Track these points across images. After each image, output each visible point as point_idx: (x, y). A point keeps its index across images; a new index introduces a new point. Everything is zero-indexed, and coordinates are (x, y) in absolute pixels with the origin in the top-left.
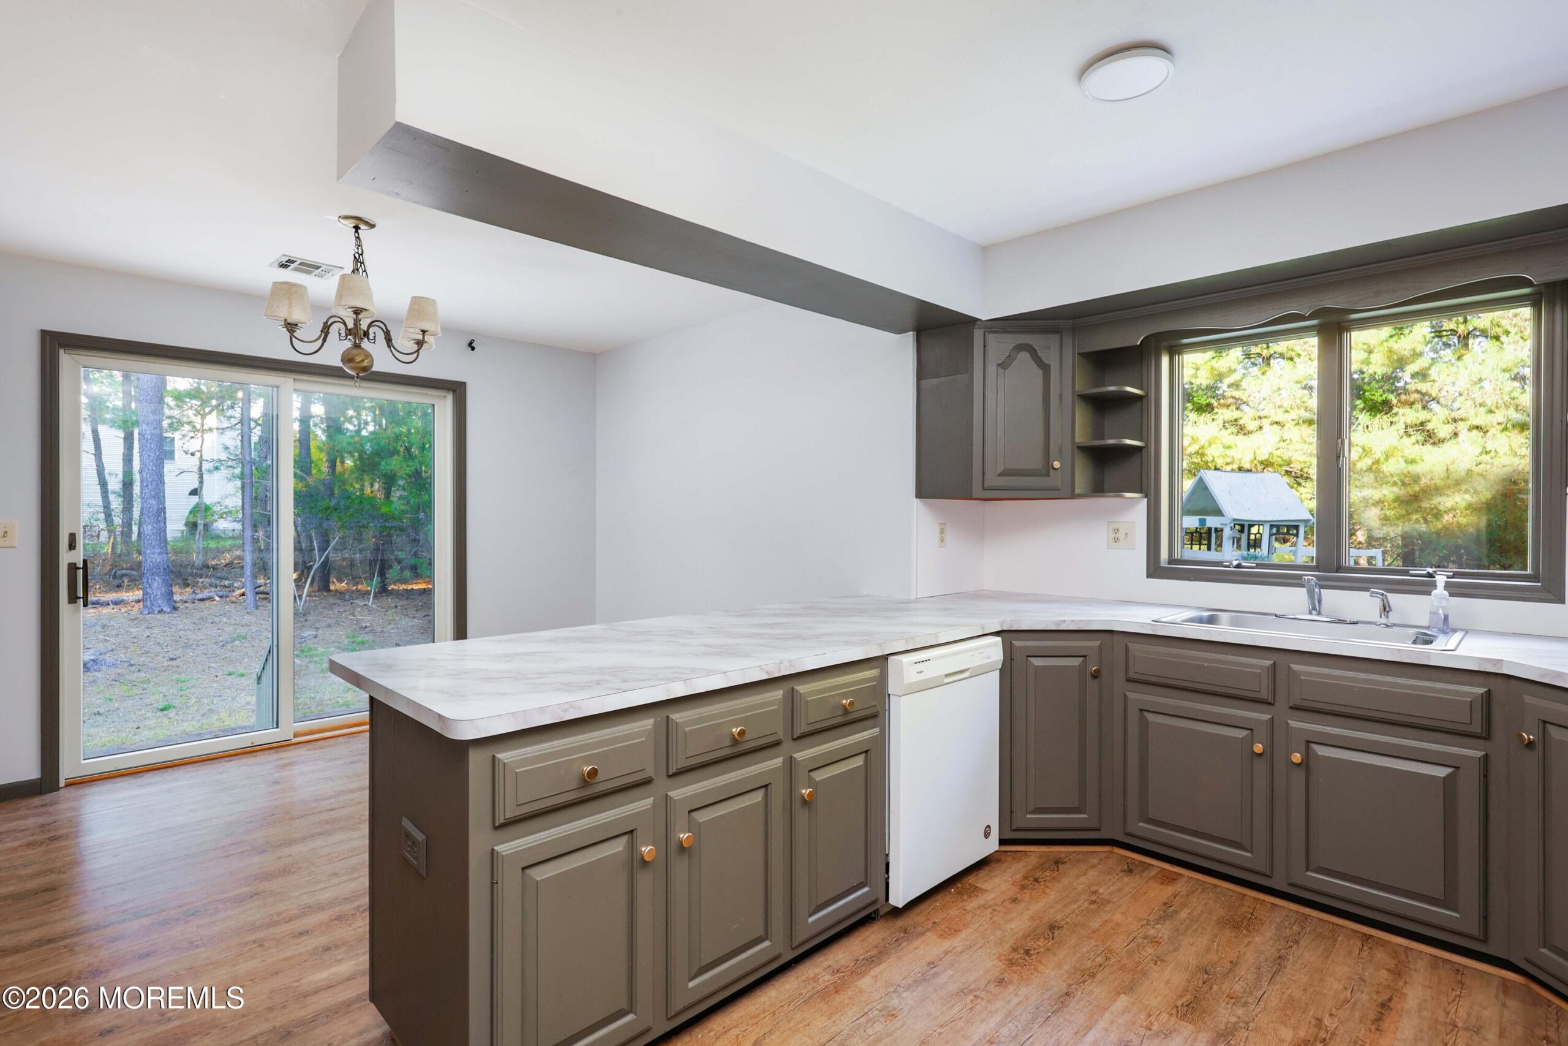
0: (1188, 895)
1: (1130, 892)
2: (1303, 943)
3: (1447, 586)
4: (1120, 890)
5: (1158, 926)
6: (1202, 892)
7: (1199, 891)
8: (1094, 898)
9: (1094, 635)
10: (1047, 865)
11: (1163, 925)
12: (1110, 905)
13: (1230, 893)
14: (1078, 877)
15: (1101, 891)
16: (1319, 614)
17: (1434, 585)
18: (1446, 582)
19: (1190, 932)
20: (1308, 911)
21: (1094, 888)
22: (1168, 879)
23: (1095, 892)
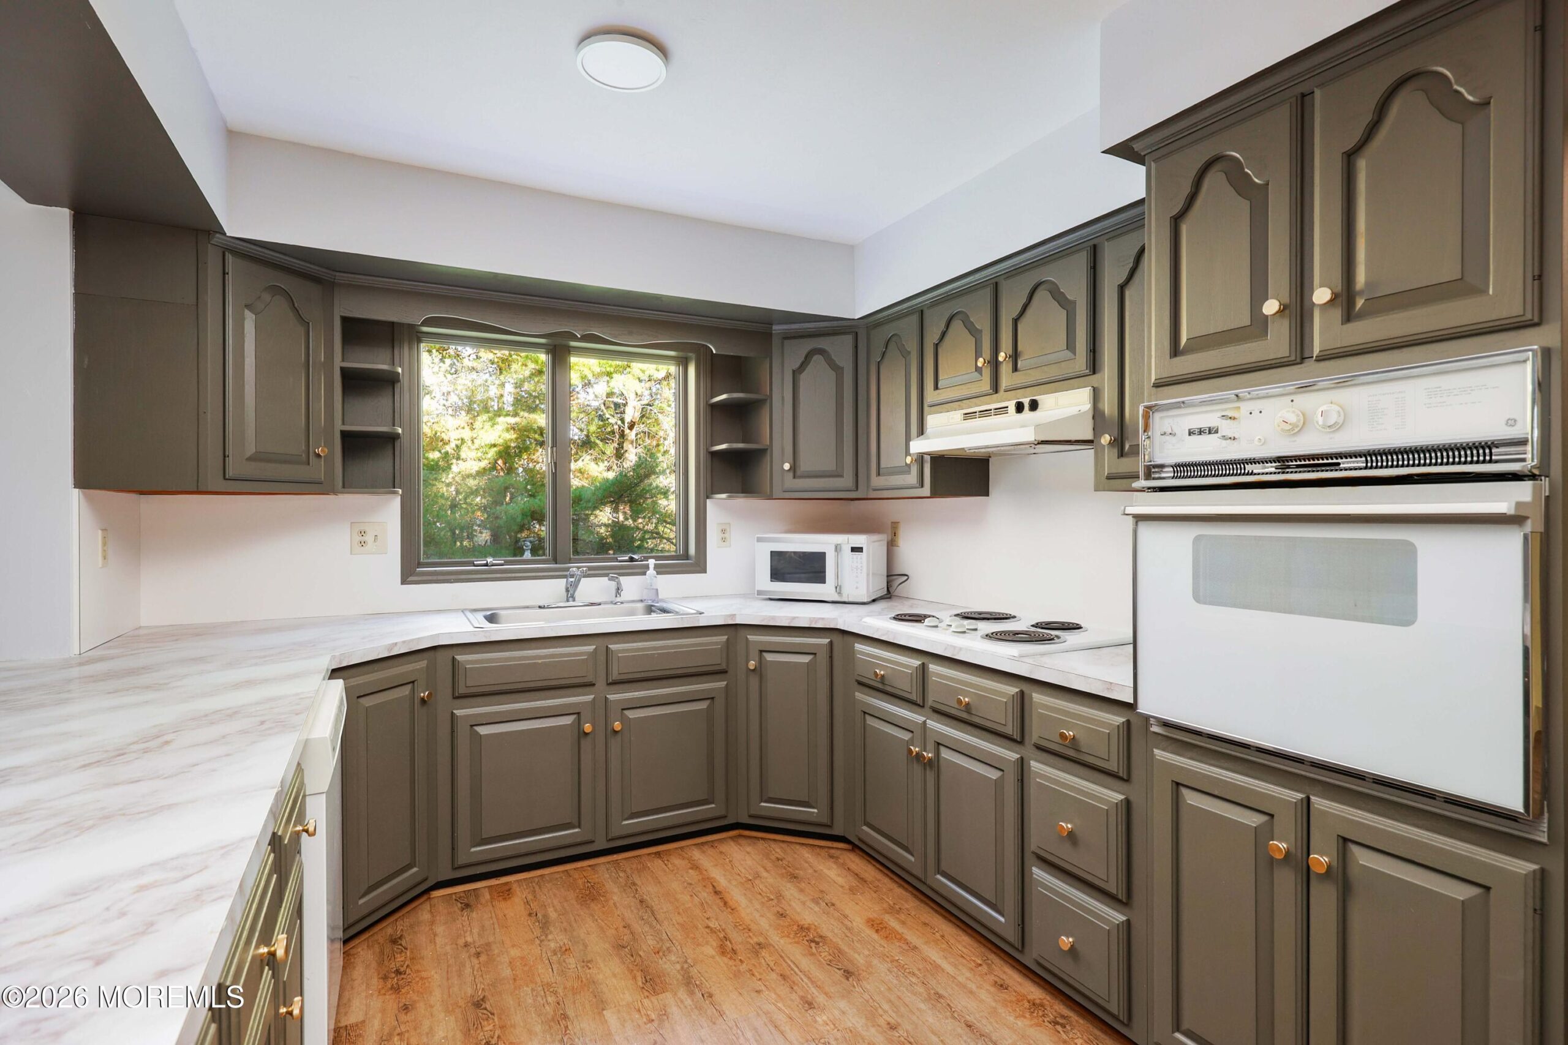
0: (535, 897)
1: (493, 924)
2: (638, 882)
3: (656, 567)
4: (483, 928)
5: (550, 937)
6: (540, 888)
7: (537, 888)
8: (473, 951)
9: (420, 656)
10: (387, 951)
11: (551, 933)
12: (494, 947)
13: (558, 876)
14: (433, 941)
15: (469, 939)
16: (574, 600)
17: (647, 567)
18: (655, 565)
19: (574, 925)
20: (615, 857)
21: (461, 942)
22: (506, 893)
23: (466, 945)
